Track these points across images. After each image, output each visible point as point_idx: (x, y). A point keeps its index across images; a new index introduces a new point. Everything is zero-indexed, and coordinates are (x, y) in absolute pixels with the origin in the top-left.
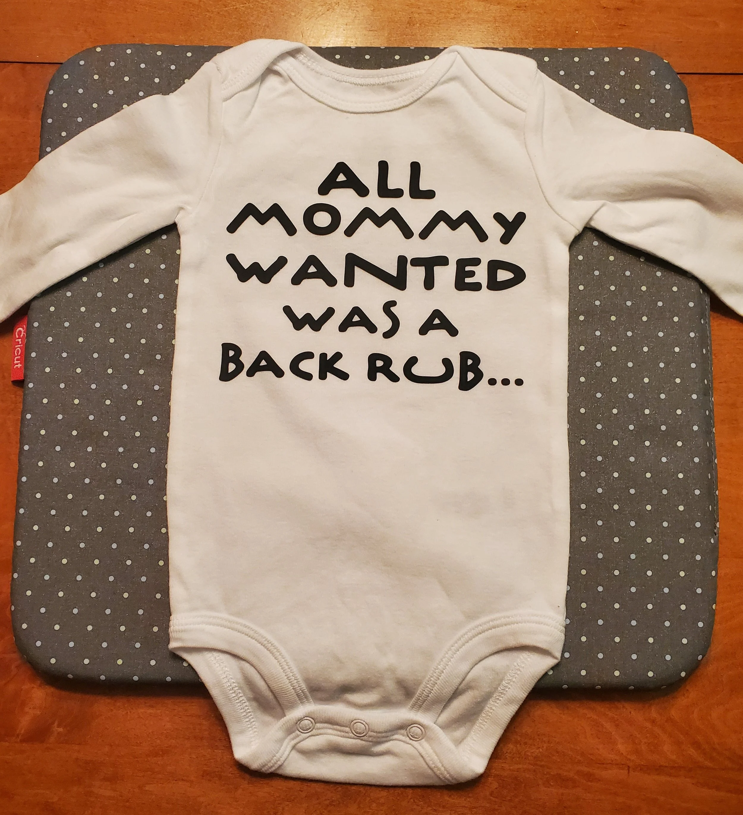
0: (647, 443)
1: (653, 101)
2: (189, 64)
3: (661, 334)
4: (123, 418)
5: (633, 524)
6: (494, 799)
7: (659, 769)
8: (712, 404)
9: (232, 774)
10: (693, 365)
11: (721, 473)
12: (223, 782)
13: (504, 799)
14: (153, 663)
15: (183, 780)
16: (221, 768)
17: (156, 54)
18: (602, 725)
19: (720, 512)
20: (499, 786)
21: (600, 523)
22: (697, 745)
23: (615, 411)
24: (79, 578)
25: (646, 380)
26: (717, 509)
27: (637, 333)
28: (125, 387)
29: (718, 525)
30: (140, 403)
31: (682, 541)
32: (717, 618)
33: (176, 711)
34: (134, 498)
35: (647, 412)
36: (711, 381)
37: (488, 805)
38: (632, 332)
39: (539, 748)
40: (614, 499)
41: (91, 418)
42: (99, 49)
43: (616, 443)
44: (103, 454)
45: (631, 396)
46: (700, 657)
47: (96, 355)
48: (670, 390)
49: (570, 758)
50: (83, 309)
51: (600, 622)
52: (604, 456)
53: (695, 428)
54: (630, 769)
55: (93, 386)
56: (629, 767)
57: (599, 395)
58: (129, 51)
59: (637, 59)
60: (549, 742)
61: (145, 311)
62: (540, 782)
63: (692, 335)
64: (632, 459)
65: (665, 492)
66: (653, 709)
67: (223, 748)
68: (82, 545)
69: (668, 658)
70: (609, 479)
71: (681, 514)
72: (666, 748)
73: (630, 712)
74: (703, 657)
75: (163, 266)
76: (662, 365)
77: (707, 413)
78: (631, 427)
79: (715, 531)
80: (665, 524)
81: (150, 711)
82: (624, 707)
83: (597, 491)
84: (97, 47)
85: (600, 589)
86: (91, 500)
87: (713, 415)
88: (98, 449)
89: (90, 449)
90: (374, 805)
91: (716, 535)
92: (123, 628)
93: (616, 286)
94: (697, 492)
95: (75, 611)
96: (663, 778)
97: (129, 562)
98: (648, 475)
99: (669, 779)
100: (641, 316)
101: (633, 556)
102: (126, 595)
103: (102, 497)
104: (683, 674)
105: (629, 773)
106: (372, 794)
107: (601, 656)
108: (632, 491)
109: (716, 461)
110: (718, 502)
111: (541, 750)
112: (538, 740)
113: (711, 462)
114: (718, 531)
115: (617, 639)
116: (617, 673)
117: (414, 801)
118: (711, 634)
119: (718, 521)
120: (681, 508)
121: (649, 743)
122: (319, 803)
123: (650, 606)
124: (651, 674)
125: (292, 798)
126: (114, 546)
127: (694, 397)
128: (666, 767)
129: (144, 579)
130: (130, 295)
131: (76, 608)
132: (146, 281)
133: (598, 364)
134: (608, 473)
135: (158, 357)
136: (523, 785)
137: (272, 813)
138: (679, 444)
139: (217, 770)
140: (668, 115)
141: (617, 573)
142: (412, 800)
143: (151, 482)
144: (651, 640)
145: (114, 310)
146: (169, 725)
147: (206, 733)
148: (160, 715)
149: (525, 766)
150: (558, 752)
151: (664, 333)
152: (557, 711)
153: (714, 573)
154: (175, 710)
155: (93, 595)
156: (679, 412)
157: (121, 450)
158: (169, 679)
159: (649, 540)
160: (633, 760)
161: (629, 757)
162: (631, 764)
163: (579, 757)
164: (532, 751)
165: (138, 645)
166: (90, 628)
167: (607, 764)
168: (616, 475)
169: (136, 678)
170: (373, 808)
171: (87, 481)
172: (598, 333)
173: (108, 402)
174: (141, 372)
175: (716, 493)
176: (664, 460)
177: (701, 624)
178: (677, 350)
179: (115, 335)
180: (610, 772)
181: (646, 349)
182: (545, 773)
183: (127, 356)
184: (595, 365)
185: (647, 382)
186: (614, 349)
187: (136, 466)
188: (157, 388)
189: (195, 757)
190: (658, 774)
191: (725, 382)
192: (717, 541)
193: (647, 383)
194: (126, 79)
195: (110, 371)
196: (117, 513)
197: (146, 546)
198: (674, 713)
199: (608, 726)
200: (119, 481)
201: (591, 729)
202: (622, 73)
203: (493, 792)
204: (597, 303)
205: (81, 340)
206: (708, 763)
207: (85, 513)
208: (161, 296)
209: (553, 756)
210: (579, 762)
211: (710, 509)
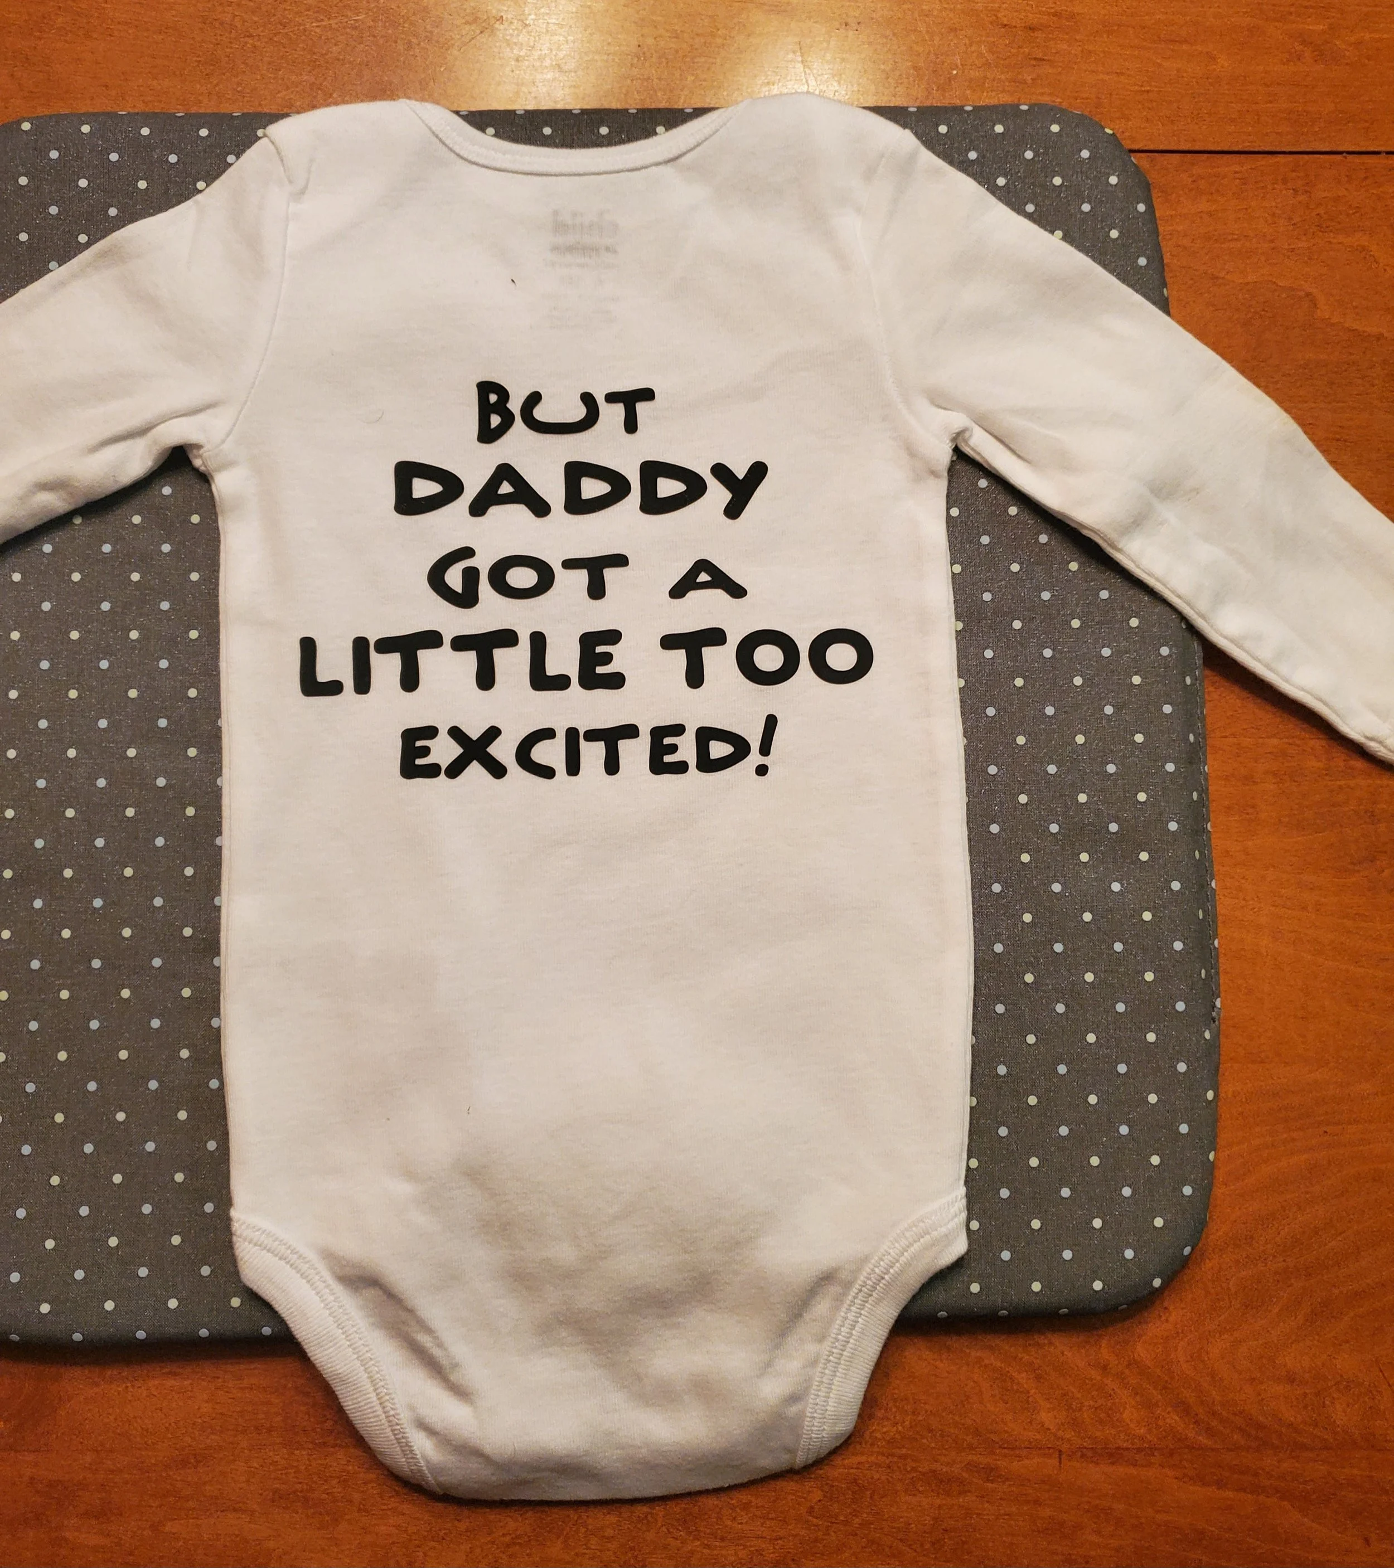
0: (1084, 857)
1: (1086, 207)
2: (205, 151)
3: (1106, 652)
4: (100, 843)
5: (1060, 1008)
6: (815, 1520)
7: (1114, 1455)
8: (1206, 780)
9: (327, 1494)
10: (1167, 709)
11: (1224, 905)
12: (312, 1510)
13: (834, 1520)
14: (173, 1304)
15: (235, 1510)
16: (307, 1484)
17: (140, 133)
18: (1012, 1378)
19: (1223, 979)
20: (825, 1496)
21: (1000, 1009)
22: (1184, 1409)
23: (1023, 799)
24: (26, 1150)
25: (1080, 739)
26: (1217, 973)
27: (1061, 652)
28: (101, 783)
29: (1218, 1003)
30: (130, 812)
31: (1151, 1037)
32: (1220, 1174)
33: (220, 1380)
34: (126, 993)
35: (1082, 798)
36: (1203, 736)
37: (803, 1532)
38: (1054, 650)
39: (897, 1424)
40: (1026, 963)
41: (39, 843)
42: (26, 126)
43: (1025, 858)
44: (64, 913)
45: (1052, 769)
46: (1187, 1251)
47: (43, 724)
48: (1124, 756)
49: (953, 1440)
50: (15, 635)
51: (1004, 1193)
52: (1005, 885)
53: (1173, 826)
54: (1064, 1456)
55: (41, 783)
56: (1060, 1451)
57: (993, 770)
58: (86, 129)
59: (1055, 128)
60: (914, 1412)
61: (134, 635)
62: (899, 1487)
63: (1165, 651)
64: (1057, 887)
65: (1118, 947)
66: (1104, 1343)
67: (310, 1446)
68: (30, 1088)
69: (1129, 1254)
70: (1015, 925)
71: (1149, 988)
72: (1129, 1415)
73: (1062, 1353)
74: (1192, 1249)
75: (166, 548)
76: (1109, 710)
77: (1195, 796)
78: (1054, 828)
79: (1214, 1014)
80: (1121, 1007)
81: (170, 1382)
82: (1050, 1343)
83: (993, 950)
84: (25, 120)
85: (1003, 1131)
86: (43, 1001)
87: (1208, 799)
88: (53, 903)
89: (38, 904)
90: (594, 1542)
91: (1214, 1022)
92: (113, 1242)
93: (1021, 564)
94: (1178, 946)
95: (21, 1213)
96: (1121, 1470)
97: (121, 1116)
98: (1087, 917)
99: (1133, 1471)
100: (1069, 619)
101: (1062, 1069)
102: (117, 1179)
103: (65, 994)
104: (1157, 1283)
105: (1060, 1463)
106: (590, 1521)
107: (1006, 1255)
108: (1058, 948)
109: (1213, 884)
110: (1218, 961)
111: (900, 1428)
112: (894, 1410)
113: (1203, 886)
114: (1219, 1015)
115: (1036, 1224)
116: (1036, 1287)
117: (668, 1530)
118: (1206, 1207)
119: (1219, 996)
120: (1149, 976)
121: (1096, 1408)
122: (493, 1543)
123: (1095, 1161)
124: (1098, 1285)
125: (442, 1534)
126: (92, 1086)
127: (1170, 767)
128: (1127, 1449)
129: (150, 1147)
130: (106, 606)
131: (21, 1207)
132: (135, 577)
133: (991, 711)
134: (1013, 915)
135: (163, 723)
136: (868, 1493)
137: (404, 1563)
138: (1144, 856)
139: (299, 1487)
140: (1114, 234)
141: (1032, 1100)
142: (664, 1529)
143: (157, 962)
144: (1097, 1223)
145: (75, 635)
146: (206, 1408)
147: (279, 1418)
148: (190, 1389)
149: (873, 1459)
150: (931, 1431)
151: (1112, 649)
152: (927, 1354)
153: (1210, 1095)
154: (218, 1378)
155: (55, 1180)
156: (1142, 797)
157: (98, 903)
158: (204, 1333)
159: (1091, 1038)
160: (1069, 1440)
161: (1060, 1433)
162: (1065, 1447)
163: (969, 1438)
164: (885, 1430)
165: (143, 1272)
166: (50, 1244)
167: (1020, 1448)
168: (1027, 918)
169: (141, 1335)
170: (593, 1547)
171: (35, 964)
172: (989, 654)
173: (70, 813)
174: (131, 753)
175: (1213, 944)
176: (1116, 887)
177: (1187, 1190)
178: (1136, 680)
179: (78, 683)
180: (1026, 1462)
181: (1078, 681)
182: (909, 1469)
183: (103, 723)
184: (985, 713)
185: (1082, 743)
186: (1019, 682)
187: (127, 932)
188: (161, 782)
189: (257, 1466)
190: (1113, 1463)
191: (1234, 735)
192: (1216, 1036)
193: (1081, 745)
194: (83, 183)
195: (72, 753)
196: (94, 1025)
197: (153, 1085)
198: (1142, 1351)
199: (1023, 1379)
200: (96, 964)
201: (991, 1386)
202: (1029, 155)
203: (812, 1507)
204: (987, 597)
205: (13, 694)
206: (1203, 1440)
207: (33, 1026)
208: (165, 606)
209: (923, 1437)
210: (971, 1447)
211: (1203, 976)
